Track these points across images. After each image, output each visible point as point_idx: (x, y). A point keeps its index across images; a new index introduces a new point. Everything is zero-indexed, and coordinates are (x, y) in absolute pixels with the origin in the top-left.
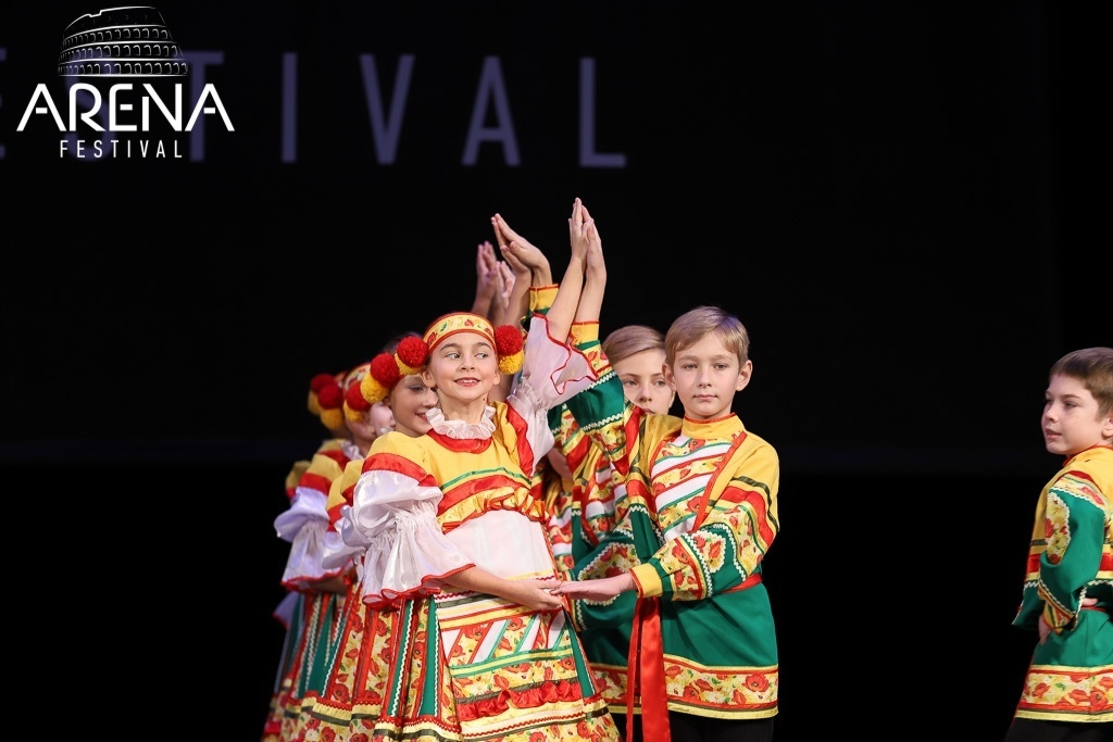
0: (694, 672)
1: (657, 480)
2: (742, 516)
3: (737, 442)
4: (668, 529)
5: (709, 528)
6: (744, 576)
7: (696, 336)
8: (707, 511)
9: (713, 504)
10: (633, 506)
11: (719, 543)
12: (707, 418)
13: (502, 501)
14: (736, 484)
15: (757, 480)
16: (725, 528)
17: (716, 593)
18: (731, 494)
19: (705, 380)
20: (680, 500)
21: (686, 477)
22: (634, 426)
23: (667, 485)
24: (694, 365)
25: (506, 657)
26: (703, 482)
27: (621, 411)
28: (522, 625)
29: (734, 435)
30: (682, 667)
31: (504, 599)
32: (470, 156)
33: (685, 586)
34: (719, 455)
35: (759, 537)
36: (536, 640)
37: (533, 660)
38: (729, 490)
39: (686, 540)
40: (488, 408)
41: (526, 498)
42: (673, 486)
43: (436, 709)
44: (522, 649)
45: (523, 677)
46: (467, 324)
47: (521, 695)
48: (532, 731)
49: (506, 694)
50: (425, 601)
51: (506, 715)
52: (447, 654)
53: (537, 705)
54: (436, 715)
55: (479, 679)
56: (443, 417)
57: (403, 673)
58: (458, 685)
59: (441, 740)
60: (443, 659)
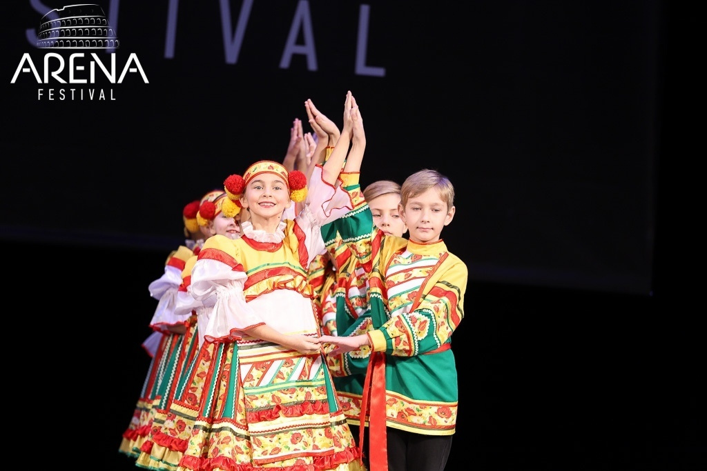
0: (404, 402)
1: (389, 279)
2: (442, 306)
3: (442, 259)
4: (394, 310)
5: (420, 311)
6: (439, 344)
7: (422, 190)
8: (420, 301)
9: (424, 297)
10: (373, 293)
11: (425, 322)
12: (424, 242)
13: (285, 284)
14: (439, 285)
15: (453, 284)
16: (430, 312)
17: (420, 353)
18: (436, 292)
19: (426, 219)
20: (403, 293)
21: (408, 279)
22: (378, 242)
23: (396, 283)
24: (419, 208)
25: (281, 384)
26: (419, 282)
27: (370, 232)
28: (292, 364)
29: (440, 254)
30: (397, 399)
31: (282, 347)
32: (285, 63)
33: (401, 347)
34: (431, 266)
35: (450, 320)
36: (301, 374)
37: (298, 387)
38: (435, 289)
39: (405, 317)
40: (282, 223)
41: (302, 282)
42: (399, 283)
43: (232, 414)
44: (291, 379)
45: (291, 398)
46: (269, 168)
47: (288, 409)
48: (294, 432)
49: (278, 408)
50: (231, 344)
51: (277, 421)
52: (243, 379)
53: (298, 415)
54: (232, 418)
55: (262, 397)
56: (252, 228)
57: (215, 390)
58: (249, 400)
59: (234, 433)
60: (240, 383)
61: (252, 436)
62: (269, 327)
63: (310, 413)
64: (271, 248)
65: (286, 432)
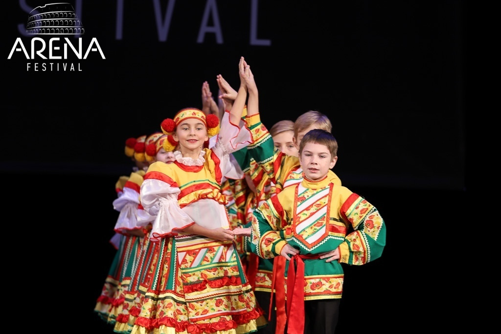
13: (207, 195)
25: (207, 265)
27: (272, 156)
28: (214, 251)
32: (200, 39)
36: (220, 257)
37: (219, 266)
40: (202, 152)
41: (218, 194)
43: (174, 287)
44: (214, 262)
45: (214, 274)
46: (193, 115)
47: (212, 282)
48: (217, 298)
49: (206, 282)
50: (171, 239)
51: (205, 291)
52: (180, 263)
53: (220, 287)
54: (173, 290)
55: (194, 274)
56: (181, 156)
57: (160, 271)
58: (185, 277)
59: (175, 300)
60: (178, 265)
61: (188, 302)
62: (199, 225)
63: (228, 285)
64: (196, 170)
65: (212, 298)
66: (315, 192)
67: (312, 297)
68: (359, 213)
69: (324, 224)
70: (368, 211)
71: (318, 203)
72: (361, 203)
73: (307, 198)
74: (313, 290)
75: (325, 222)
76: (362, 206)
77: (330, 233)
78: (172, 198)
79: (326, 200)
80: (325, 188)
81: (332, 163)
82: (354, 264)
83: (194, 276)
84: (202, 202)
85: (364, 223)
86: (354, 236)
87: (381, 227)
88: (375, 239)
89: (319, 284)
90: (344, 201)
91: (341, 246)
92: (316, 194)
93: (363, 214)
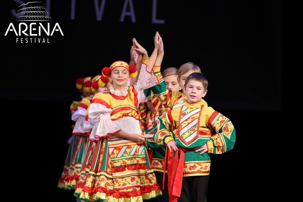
13: (128, 114)
22: (169, 95)
25: (126, 156)
27: (166, 91)
28: (131, 148)
32: (122, 19)
36: (135, 152)
37: (134, 157)
40: (127, 87)
41: (135, 113)
43: (105, 169)
44: (131, 154)
45: (131, 162)
46: (121, 64)
47: (129, 167)
48: (132, 177)
49: (125, 166)
50: (105, 139)
51: (125, 172)
52: (110, 154)
53: (134, 170)
54: (105, 170)
55: (118, 162)
56: (114, 90)
57: (98, 159)
58: (113, 163)
59: (106, 177)
60: (109, 156)
61: (114, 178)
62: (123, 132)
63: (139, 169)
64: (122, 98)
65: (129, 176)
66: (192, 110)
67: (190, 174)
68: (219, 123)
69: (196, 130)
70: (225, 122)
71: (193, 116)
72: (220, 117)
73: (186, 113)
74: (191, 170)
75: (196, 129)
76: (221, 119)
77: (199, 135)
78: (108, 114)
79: (198, 115)
80: (198, 108)
81: (204, 94)
82: (217, 153)
83: (118, 163)
84: (124, 118)
85: (222, 129)
86: (216, 136)
87: (232, 131)
88: (229, 138)
89: (194, 167)
90: (210, 116)
91: (208, 143)
92: (192, 111)
93: (222, 124)
